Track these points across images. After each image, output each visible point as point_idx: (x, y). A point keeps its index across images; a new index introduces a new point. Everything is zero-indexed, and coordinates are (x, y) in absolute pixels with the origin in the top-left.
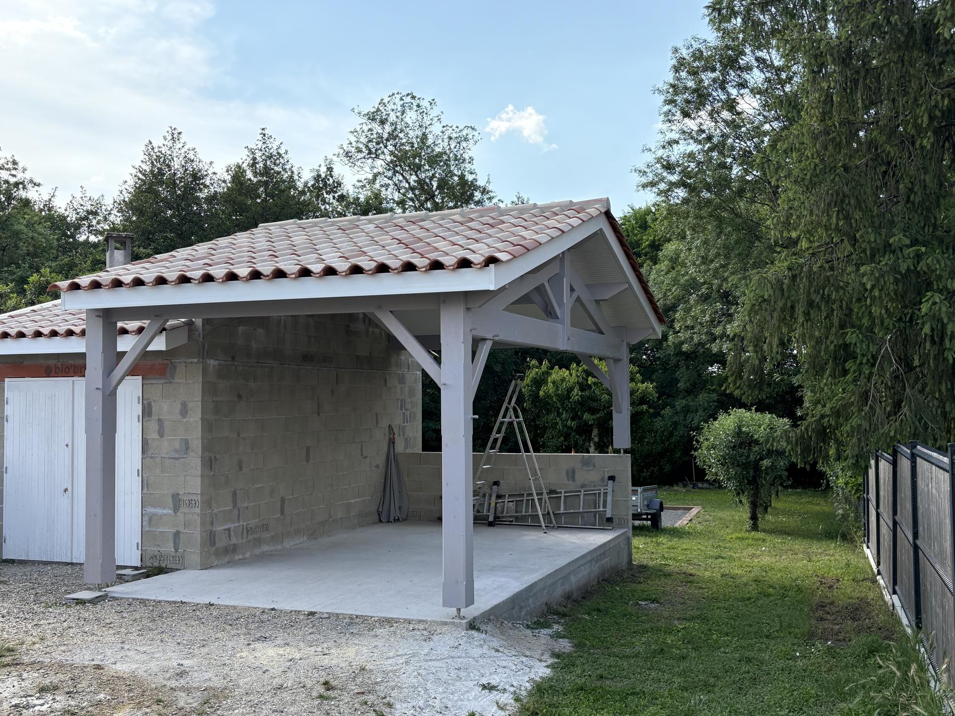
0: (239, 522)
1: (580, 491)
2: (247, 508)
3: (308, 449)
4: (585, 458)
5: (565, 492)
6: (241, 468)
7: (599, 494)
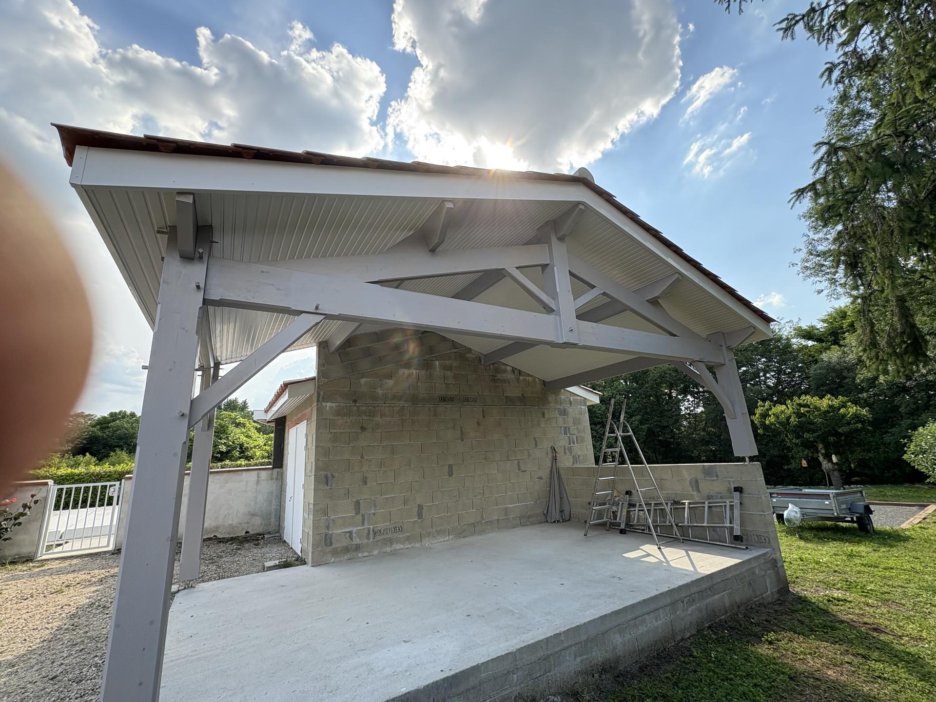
0: (363, 524)
1: (704, 503)
2: (374, 514)
3: (450, 467)
4: (706, 467)
5: (689, 503)
6: (365, 483)
7: (725, 506)
